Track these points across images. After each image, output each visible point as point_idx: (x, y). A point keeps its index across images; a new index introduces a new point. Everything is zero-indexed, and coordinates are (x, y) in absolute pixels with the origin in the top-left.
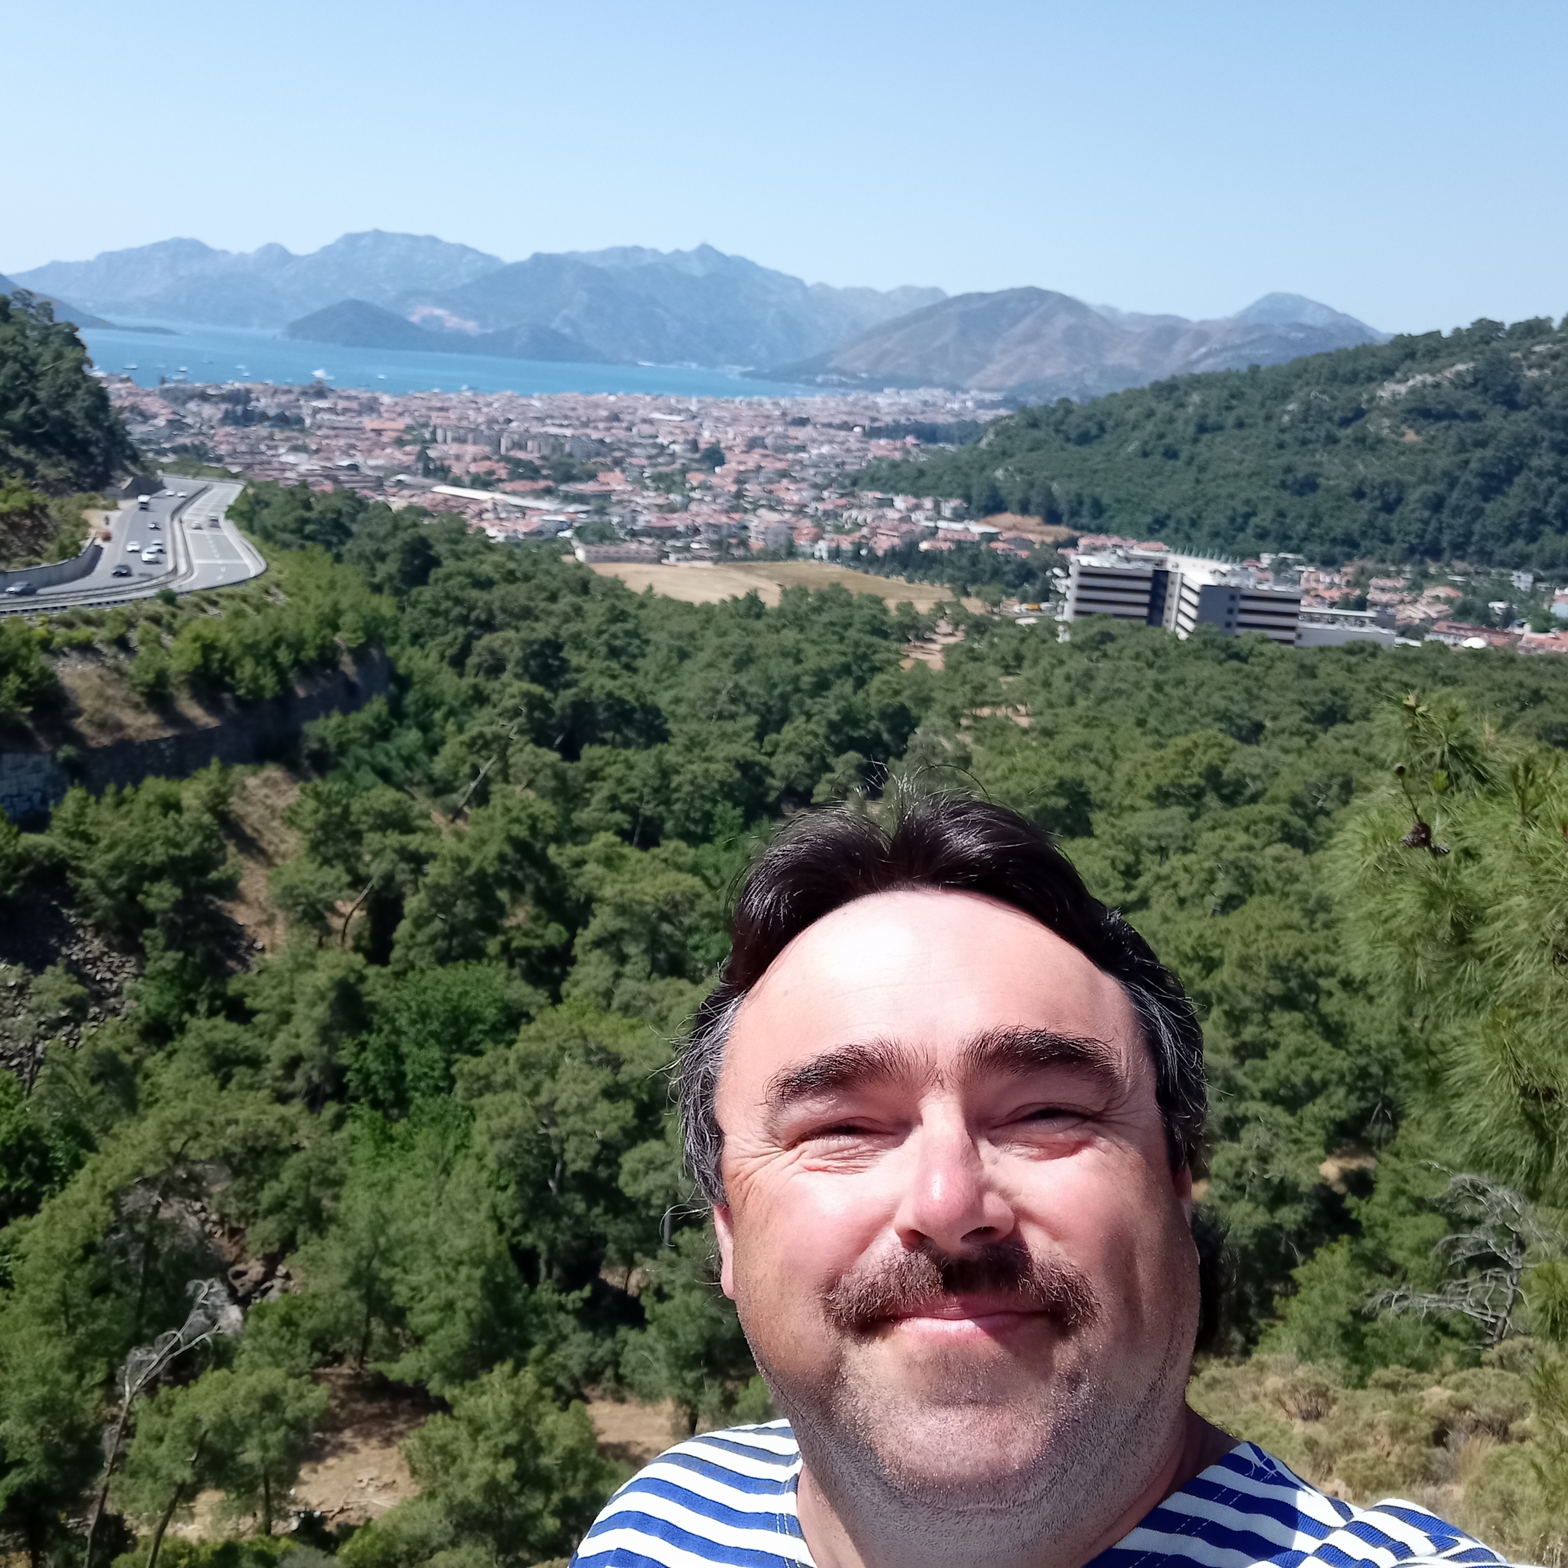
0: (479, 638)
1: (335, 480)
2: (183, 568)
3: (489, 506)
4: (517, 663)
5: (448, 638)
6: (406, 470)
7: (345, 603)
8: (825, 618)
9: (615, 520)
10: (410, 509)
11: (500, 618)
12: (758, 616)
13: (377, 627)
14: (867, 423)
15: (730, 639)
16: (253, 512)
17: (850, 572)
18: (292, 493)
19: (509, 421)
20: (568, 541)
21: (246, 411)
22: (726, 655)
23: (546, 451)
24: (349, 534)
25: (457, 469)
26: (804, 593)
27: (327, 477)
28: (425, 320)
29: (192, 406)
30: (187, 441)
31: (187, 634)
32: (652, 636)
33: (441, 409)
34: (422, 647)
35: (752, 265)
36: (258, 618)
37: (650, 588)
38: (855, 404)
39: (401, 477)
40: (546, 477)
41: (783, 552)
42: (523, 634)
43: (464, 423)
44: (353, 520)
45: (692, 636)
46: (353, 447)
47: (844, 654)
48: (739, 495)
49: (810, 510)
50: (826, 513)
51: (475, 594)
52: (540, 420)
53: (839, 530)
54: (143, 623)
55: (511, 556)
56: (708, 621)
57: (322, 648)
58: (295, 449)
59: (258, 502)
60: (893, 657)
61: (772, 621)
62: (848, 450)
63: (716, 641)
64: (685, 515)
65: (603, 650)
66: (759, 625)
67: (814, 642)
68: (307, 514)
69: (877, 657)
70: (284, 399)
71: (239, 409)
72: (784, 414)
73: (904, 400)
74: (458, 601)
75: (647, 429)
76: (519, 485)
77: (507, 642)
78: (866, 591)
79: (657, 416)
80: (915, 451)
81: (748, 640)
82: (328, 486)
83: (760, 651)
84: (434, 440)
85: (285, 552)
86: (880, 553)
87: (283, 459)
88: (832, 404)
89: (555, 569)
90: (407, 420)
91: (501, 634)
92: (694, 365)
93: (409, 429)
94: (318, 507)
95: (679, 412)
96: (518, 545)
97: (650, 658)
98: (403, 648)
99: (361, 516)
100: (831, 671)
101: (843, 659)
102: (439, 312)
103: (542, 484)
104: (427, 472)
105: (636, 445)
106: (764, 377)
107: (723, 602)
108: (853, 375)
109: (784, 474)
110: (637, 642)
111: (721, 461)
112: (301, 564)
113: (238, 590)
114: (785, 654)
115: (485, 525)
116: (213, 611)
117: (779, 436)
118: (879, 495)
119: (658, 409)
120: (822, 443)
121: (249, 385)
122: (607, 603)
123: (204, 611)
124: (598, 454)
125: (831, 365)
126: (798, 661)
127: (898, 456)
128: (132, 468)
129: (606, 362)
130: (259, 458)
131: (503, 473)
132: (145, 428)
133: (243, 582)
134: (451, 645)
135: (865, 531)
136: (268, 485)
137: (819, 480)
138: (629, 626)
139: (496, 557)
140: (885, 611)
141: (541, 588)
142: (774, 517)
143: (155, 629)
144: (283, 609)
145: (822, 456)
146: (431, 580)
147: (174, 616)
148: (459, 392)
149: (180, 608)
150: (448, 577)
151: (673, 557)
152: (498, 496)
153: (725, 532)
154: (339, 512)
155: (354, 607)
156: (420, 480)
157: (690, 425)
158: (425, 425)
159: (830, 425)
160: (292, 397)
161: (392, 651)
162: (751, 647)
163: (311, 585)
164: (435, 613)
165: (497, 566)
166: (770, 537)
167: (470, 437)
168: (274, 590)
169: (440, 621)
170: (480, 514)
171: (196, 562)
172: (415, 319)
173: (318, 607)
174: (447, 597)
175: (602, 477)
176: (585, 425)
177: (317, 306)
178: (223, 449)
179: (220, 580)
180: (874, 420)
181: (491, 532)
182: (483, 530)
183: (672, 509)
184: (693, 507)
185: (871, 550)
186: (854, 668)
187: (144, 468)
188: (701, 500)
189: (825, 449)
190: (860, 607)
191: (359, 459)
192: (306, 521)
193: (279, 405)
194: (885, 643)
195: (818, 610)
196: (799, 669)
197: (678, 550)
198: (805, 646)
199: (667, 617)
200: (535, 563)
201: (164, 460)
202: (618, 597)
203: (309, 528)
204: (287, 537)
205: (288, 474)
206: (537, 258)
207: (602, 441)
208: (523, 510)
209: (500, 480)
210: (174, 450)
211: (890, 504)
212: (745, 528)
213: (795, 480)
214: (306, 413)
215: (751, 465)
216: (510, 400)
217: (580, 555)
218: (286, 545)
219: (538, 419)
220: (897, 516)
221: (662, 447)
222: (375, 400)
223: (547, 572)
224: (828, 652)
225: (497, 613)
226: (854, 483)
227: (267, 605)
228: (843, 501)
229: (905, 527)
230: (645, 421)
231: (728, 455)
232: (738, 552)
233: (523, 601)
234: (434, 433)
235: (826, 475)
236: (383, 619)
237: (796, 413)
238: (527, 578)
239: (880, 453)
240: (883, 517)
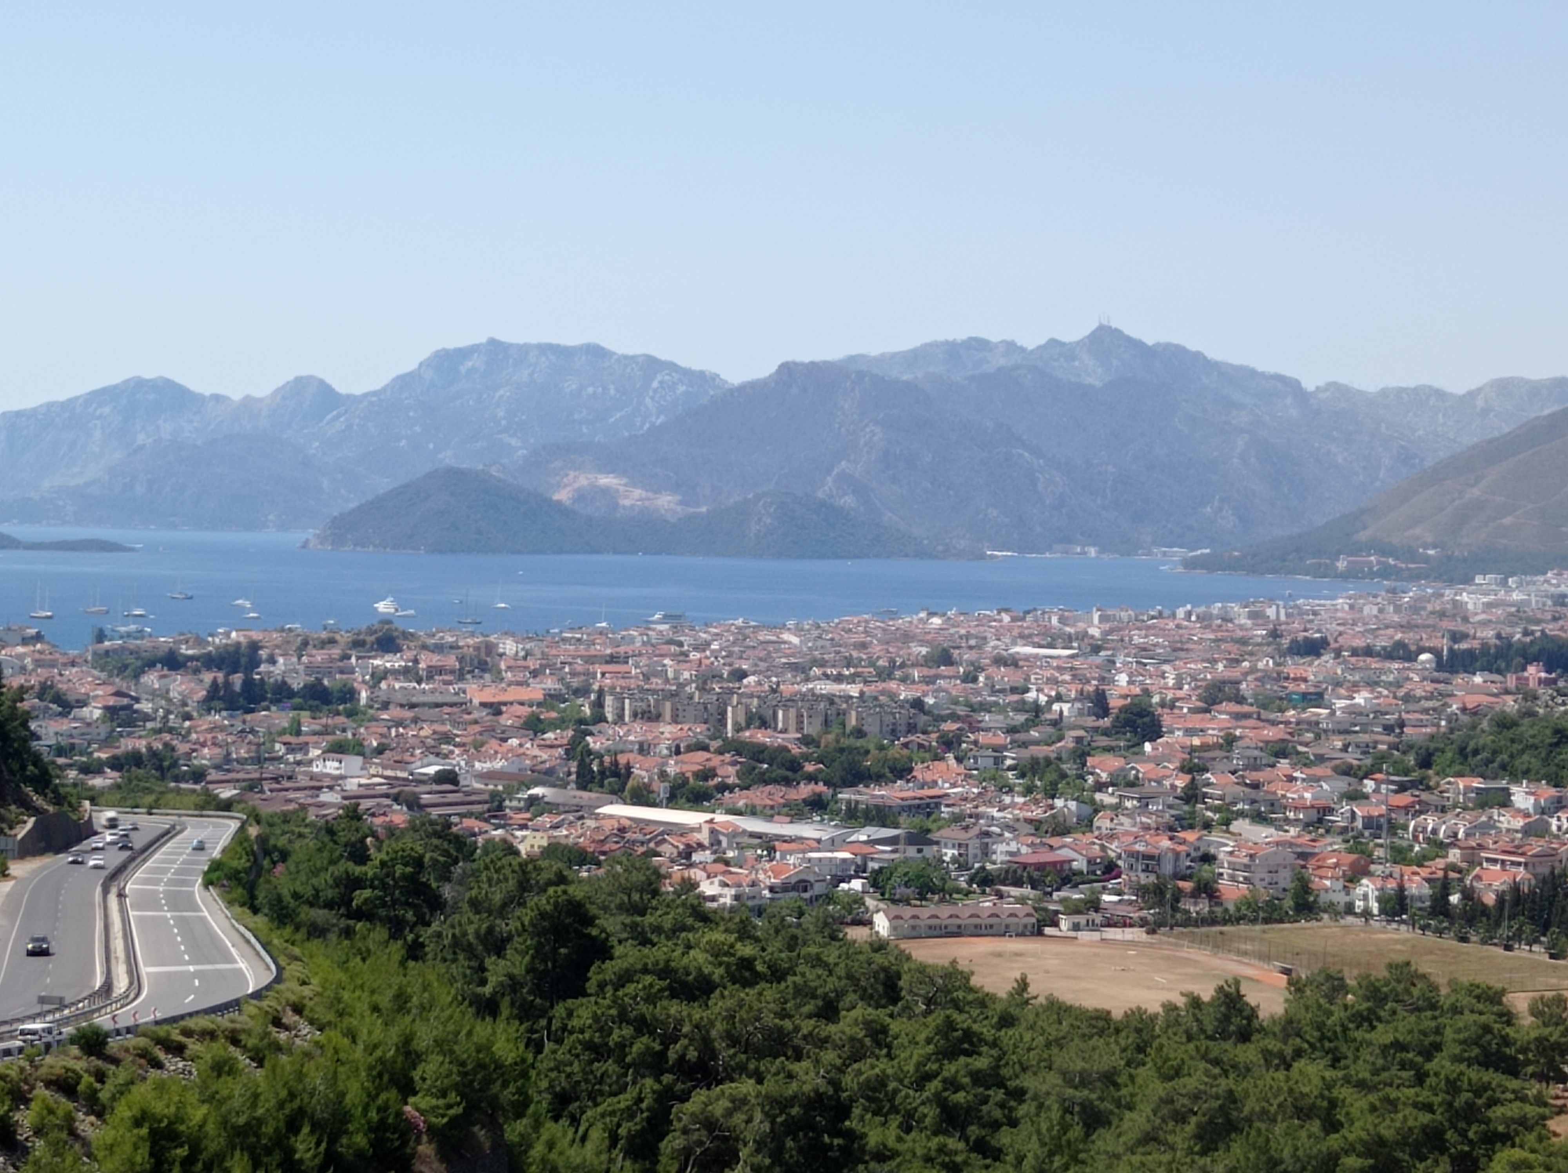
0: (684, 1098)
1: (413, 803)
2: (121, 984)
3: (704, 837)
4: (760, 1146)
5: (625, 1100)
6: (546, 776)
7: (424, 1037)
8: (1383, 1035)
9: (949, 853)
10: (552, 850)
11: (725, 1053)
12: (1244, 1036)
13: (488, 1082)
14: (1444, 644)
15: (1191, 1083)
16: (256, 868)
17: (1430, 938)
18: (331, 831)
19: (741, 675)
20: (857, 900)
21: (248, 683)
22: (1180, 1118)
23: (812, 728)
24: (436, 903)
25: (641, 773)
26: (1337, 986)
27: (396, 799)
28: (581, 496)
29: (151, 679)
30: (141, 745)
31: (123, 1111)
32: (1028, 1082)
33: (612, 659)
34: (575, 1121)
35: (1198, 357)
36: (260, 1074)
37: (1023, 985)
38: (1415, 607)
39: (538, 791)
40: (812, 778)
41: (1288, 903)
42: (770, 1086)
43: (657, 683)
44: (445, 876)
45: (1109, 1078)
46: (447, 738)
47: (1428, 1108)
48: (1192, 795)
49: (1338, 819)
50: (1370, 823)
51: (675, 1008)
52: (801, 669)
53: (1400, 856)
54: (41, 1092)
55: (744, 933)
56: (1141, 1049)
57: (379, 1129)
58: (339, 749)
59: (267, 853)
60: (1531, 1111)
61: (1273, 1045)
62: (1408, 698)
63: (1159, 1089)
64: (1088, 838)
65: (931, 1113)
66: (1248, 1053)
67: (1362, 1085)
68: (358, 870)
69: (1498, 1112)
70: (320, 656)
71: (237, 679)
72: (1275, 634)
73: (1516, 596)
74: (642, 1026)
75: (1004, 676)
76: (759, 795)
77: (739, 1103)
78: (1465, 980)
79: (1024, 650)
80: (1545, 693)
81: (1224, 1084)
82: (399, 816)
83: (1250, 1106)
84: (599, 718)
85: (315, 945)
86: (1490, 899)
87: (315, 769)
88: (1370, 610)
89: (832, 955)
90: (550, 684)
91: (728, 1088)
92: (1092, 551)
93: (552, 699)
94: (377, 856)
95: (1068, 641)
96: (760, 912)
97: (1025, 1127)
98: (537, 1125)
99: (458, 869)
100: (1403, 1143)
101: (1425, 1118)
102: (606, 480)
103: (805, 790)
104: (585, 780)
105: (985, 707)
106: (1231, 566)
107: (1170, 1008)
108: (1411, 555)
109: (1281, 750)
110: (998, 1095)
111: (1154, 732)
112: (343, 965)
113: (223, 1021)
114: (1303, 1113)
115: (697, 874)
116: (174, 1064)
117: (1264, 677)
118: (1477, 783)
119: (1025, 638)
120: (1355, 687)
121: (256, 635)
122: (937, 1018)
123: (158, 1065)
124: (912, 728)
125: (1363, 536)
126: (1332, 1126)
127: (1510, 705)
128: (38, 800)
129: (922, 554)
130: (271, 768)
131: (729, 773)
132: (65, 725)
133: (235, 1005)
134: (630, 1113)
135: (1454, 855)
136: (286, 818)
137: (1352, 758)
138: (981, 1063)
139: (717, 936)
140: (1508, 1017)
141: (804, 992)
142: (1264, 834)
143: (65, 1104)
144: (308, 1055)
145: (1354, 711)
146: (591, 986)
147: (101, 1077)
148: (647, 626)
149: (115, 1061)
150: (625, 978)
151: (1065, 923)
152: (720, 818)
153: (1168, 868)
154: (418, 863)
155: (441, 1045)
156: (572, 794)
157: (1088, 665)
158: (582, 691)
159: (1368, 652)
160: (336, 652)
161: (515, 1130)
162: (1231, 1097)
163: (362, 1007)
164: (598, 1051)
165: (717, 952)
166: (1261, 874)
167: (667, 708)
168: (289, 1018)
169: (610, 1066)
170: (687, 854)
171: (145, 970)
172: (563, 496)
173: (371, 1048)
174: (623, 1018)
175: (918, 770)
176: (885, 674)
177: (384, 484)
178: (206, 757)
179: (190, 1002)
180: (1456, 637)
181: (708, 888)
182: (690, 885)
183: (1060, 828)
184: (1102, 822)
185: (1468, 895)
186: (1450, 1135)
187: (59, 799)
188: (1117, 808)
189: (1361, 699)
190: (1456, 1010)
191: (458, 761)
192: (355, 883)
193: (310, 669)
194: (1514, 1084)
195: (1367, 1019)
196: (1334, 1141)
197: (1075, 909)
198: (1344, 1093)
199: (1059, 1043)
200: (792, 943)
201: (97, 782)
202: (956, 1005)
203: (361, 896)
204: (320, 915)
205: (326, 797)
206: (788, 370)
207: (918, 704)
208: (769, 844)
209: (724, 788)
210: (116, 764)
211: (1504, 801)
212: (1208, 858)
213: (1306, 763)
214: (359, 679)
215: (1213, 735)
216: (742, 635)
217: (882, 924)
218: (316, 931)
219: (794, 667)
220: (1519, 823)
221: (1037, 709)
222: (490, 648)
223: (817, 961)
224: (1392, 1105)
225: (720, 1045)
226: (1425, 762)
227: (278, 1048)
228: (1405, 799)
229: (1536, 846)
230: (1000, 661)
231: (1167, 720)
232: (1199, 907)
233: (770, 1020)
234: (599, 704)
235: (1366, 749)
236: (499, 1066)
237: (1296, 630)
238: (777, 974)
239: (1472, 701)
240: (1491, 825)
